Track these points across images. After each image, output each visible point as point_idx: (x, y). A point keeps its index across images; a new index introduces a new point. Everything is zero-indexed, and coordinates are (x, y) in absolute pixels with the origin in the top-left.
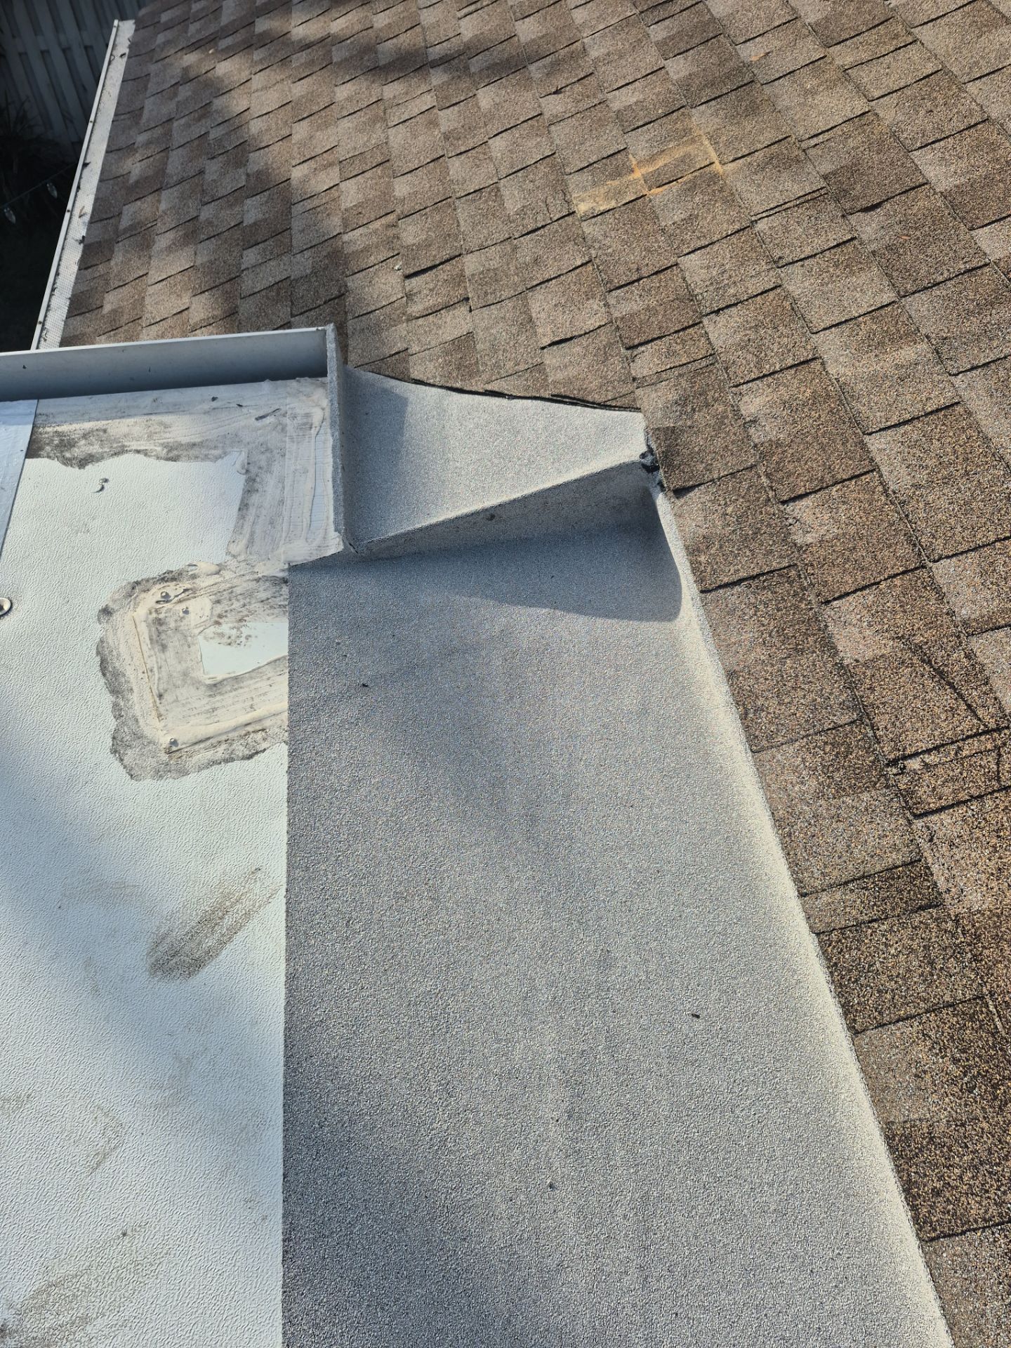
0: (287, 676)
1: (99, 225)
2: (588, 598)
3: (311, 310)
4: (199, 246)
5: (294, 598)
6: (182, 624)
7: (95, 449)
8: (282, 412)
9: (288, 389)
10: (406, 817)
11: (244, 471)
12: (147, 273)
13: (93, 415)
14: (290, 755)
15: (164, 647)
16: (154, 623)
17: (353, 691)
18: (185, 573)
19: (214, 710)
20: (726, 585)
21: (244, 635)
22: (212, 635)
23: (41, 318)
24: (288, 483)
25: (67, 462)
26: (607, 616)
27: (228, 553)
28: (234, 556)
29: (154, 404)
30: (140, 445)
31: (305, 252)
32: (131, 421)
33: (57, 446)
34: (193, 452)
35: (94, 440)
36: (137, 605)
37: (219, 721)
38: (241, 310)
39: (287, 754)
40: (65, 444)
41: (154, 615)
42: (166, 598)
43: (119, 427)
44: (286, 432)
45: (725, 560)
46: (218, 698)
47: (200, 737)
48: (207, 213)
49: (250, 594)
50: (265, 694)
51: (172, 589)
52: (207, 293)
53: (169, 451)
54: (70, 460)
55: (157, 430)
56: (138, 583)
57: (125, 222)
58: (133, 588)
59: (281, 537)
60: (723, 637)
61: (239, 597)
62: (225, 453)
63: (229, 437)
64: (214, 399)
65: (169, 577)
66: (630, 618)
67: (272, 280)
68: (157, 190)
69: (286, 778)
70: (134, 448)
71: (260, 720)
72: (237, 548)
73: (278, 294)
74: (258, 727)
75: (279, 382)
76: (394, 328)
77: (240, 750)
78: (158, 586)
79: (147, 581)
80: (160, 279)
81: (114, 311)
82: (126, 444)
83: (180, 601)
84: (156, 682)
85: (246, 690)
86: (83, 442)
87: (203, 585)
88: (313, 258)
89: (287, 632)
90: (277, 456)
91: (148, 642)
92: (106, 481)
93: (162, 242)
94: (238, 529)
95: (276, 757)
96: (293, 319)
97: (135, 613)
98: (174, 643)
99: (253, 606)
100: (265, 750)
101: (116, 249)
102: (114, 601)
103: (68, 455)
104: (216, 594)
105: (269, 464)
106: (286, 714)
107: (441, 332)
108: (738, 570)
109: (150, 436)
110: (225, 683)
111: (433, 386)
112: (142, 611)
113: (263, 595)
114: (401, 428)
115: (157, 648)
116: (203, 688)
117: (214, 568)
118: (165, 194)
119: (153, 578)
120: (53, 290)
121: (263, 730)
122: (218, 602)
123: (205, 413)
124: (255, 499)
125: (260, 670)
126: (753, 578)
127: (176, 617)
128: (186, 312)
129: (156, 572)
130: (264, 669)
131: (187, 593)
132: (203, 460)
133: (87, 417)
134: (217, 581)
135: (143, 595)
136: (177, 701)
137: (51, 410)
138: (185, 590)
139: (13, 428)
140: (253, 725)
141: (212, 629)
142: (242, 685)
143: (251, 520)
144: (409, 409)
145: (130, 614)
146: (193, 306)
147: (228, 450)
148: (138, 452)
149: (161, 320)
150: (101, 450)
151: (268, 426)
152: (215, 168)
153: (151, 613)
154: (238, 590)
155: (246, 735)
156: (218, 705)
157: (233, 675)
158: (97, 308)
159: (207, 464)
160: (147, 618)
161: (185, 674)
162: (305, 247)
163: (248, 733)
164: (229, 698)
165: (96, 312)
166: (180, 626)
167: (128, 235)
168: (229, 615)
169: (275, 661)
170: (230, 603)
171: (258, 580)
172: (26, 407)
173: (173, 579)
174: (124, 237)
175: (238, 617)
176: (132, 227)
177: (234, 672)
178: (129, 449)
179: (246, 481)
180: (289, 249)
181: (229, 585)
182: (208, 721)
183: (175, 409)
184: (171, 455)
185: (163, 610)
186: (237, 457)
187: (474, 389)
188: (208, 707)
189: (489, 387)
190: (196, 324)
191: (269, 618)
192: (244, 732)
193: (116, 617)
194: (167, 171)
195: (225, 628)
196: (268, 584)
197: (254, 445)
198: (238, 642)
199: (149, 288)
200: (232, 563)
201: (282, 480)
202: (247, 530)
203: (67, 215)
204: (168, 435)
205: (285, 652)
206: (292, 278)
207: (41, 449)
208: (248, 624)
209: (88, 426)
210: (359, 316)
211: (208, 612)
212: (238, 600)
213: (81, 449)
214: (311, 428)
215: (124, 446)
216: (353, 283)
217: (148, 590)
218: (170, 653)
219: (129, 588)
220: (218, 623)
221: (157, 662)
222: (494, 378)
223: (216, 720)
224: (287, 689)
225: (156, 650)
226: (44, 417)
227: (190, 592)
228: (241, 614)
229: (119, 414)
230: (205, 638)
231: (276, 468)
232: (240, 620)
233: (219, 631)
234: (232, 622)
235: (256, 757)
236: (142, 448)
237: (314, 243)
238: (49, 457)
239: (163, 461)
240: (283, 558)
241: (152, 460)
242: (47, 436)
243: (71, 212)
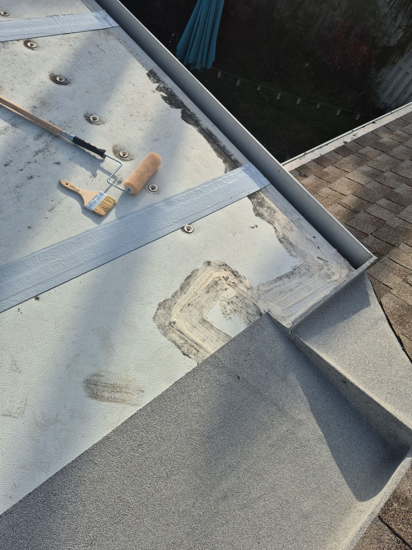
0: (224, 344)
1: (355, 143)
2: (341, 450)
3: (379, 239)
4: (373, 181)
5: (256, 323)
6: (221, 291)
7: (266, 214)
8: (328, 264)
9: (338, 259)
11: (294, 268)
12: (349, 172)
13: (278, 204)
14: (194, 369)
15: (208, 292)
16: (215, 282)
17: (233, 375)
18: (240, 278)
19: (195, 327)
20: (391, 528)
21: (230, 316)
22: (223, 305)
23: (307, 152)
24: (301, 287)
25: (255, 209)
26: (338, 465)
27: (258, 286)
28: (258, 289)
29: (297, 220)
30: (278, 227)
31: (401, 220)
32: (285, 217)
33: (258, 202)
34: (289, 246)
35: (269, 211)
36: (218, 271)
37: (192, 332)
38: (360, 214)
39: (194, 367)
40: (261, 204)
41: (218, 280)
42: (226, 279)
43: (280, 216)
44: (320, 271)
45: (403, 519)
46: (200, 325)
47: (182, 330)
48: (388, 174)
49: (247, 306)
50: (212, 341)
51: (232, 278)
52: (357, 197)
53: (283, 238)
54: (256, 209)
55: (287, 228)
56: (226, 265)
57: (362, 151)
58: (223, 265)
59: (277, 300)
60: (364, 544)
61: (244, 303)
62: (296, 257)
63: (303, 253)
64: (314, 237)
65: (235, 274)
66: (345, 477)
67: (380, 216)
68: (383, 152)
69: (184, 375)
70: (275, 226)
71: (201, 347)
72: (262, 288)
73: (376, 222)
74: (198, 349)
75: (339, 254)
76: (396, 276)
77: (185, 349)
78: (230, 273)
79: (229, 268)
80: (350, 178)
81: (327, 173)
82: (275, 222)
83: (229, 284)
84: (193, 299)
85: (210, 333)
86: (266, 209)
87: (240, 287)
88: (401, 224)
89: (241, 331)
90: (309, 275)
91: (207, 285)
92: (257, 227)
93: (365, 168)
94: (270, 283)
95: (190, 364)
96: (370, 235)
97: (214, 273)
98: (212, 294)
99: (244, 311)
100: (190, 358)
101: (350, 156)
102: (214, 263)
103: (257, 208)
104: (239, 294)
105: (303, 275)
106: (209, 355)
107: (409, 297)
108: (403, 530)
109: (284, 227)
110: (208, 323)
111: (384, 311)
112: (216, 274)
113: (250, 311)
114: (356, 312)
115: (206, 290)
116: (201, 317)
117: (249, 286)
118: (384, 155)
119: (231, 269)
120: (320, 148)
121: (198, 351)
122: (237, 297)
123: (306, 238)
124: (286, 280)
125: (220, 332)
126: (404, 542)
127: (221, 287)
128: (344, 196)
129: (234, 268)
130: (221, 333)
131: (233, 284)
132: (288, 251)
133: (276, 203)
134: (245, 291)
135: (223, 270)
136: (191, 312)
137: (270, 190)
138: (234, 283)
139: (255, 184)
140: (197, 346)
141: (225, 303)
142: (211, 330)
143: (276, 285)
144: (366, 309)
145: (213, 271)
146: (348, 197)
147: (298, 257)
148: (275, 228)
149: (335, 190)
150: (267, 216)
151: (318, 263)
152: (408, 164)
153: (218, 278)
154: (246, 301)
155: (192, 346)
156: (198, 327)
157: (212, 324)
158: (324, 167)
159: (288, 254)
160: (215, 278)
161: (202, 307)
162: (402, 218)
163: (193, 346)
164: (202, 329)
165: (322, 167)
166: (219, 291)
167: (358, 156)
168: (234, 305)
169: (227, 335)
170: (239, 301)
171: (255, 305)
172: (266, 182)
173: (235, 276)
174: (357, 155)
175: (236, 309)
176: (362, 154)
177: (214, 323)
178: (274, 224)
179: (291, 272)
180: (397, 213)
181: (246, 296)
182: (189, 329)
183: (301, 228)
184: (282, 240)
185: (222, 281)
186: (297, 262)
187: (396, 330)
188: (195, 324)
189: (401, 337)
190: (342, 203)
191: (243, 320)
192: (192, 345)
193: (209, 268)
194: (393, 149)
195: (229, 307)
196: (256, 309)
197: (307, 264)
198: (226, 316)
199: (344, 177)
200: (255, 291)
201: (300, 284)
202: (272, 286)
203: (351, 131)
204: (288, 233)
205: (233, 336)
206: (386, 223)
207: (254, 198)
208: (235, 314)
209: (273, 206)
210: (391, 259)
211: (230, 297)
212: (242, 304)
213: (262, 210)
214: (329, 278)
215: (274, 222)
216: (403, 246)
217: (226, 271)
218: (207, 296)
219: (223, 263)
220: (229, 303)
221: (201, 294)
222: (407, 335)
223: (192, 331)
224: (219, 348)
225: (205, 291)
226: (266, 190)
227: (234, 285)
228: (238, 309)
229: (284, 212)
230: (220, 303)
231: (303, 278)
232: (235, 311)
233: (226, 306)
234: (232, 308)
235: (186, 357)
236: (277, 228)
237: (407, 220)
238: (252, 203)
239: (277, 239)
240: (270, 307)
241: (275, 235)
242: (260, 196)
243: (353, 131)
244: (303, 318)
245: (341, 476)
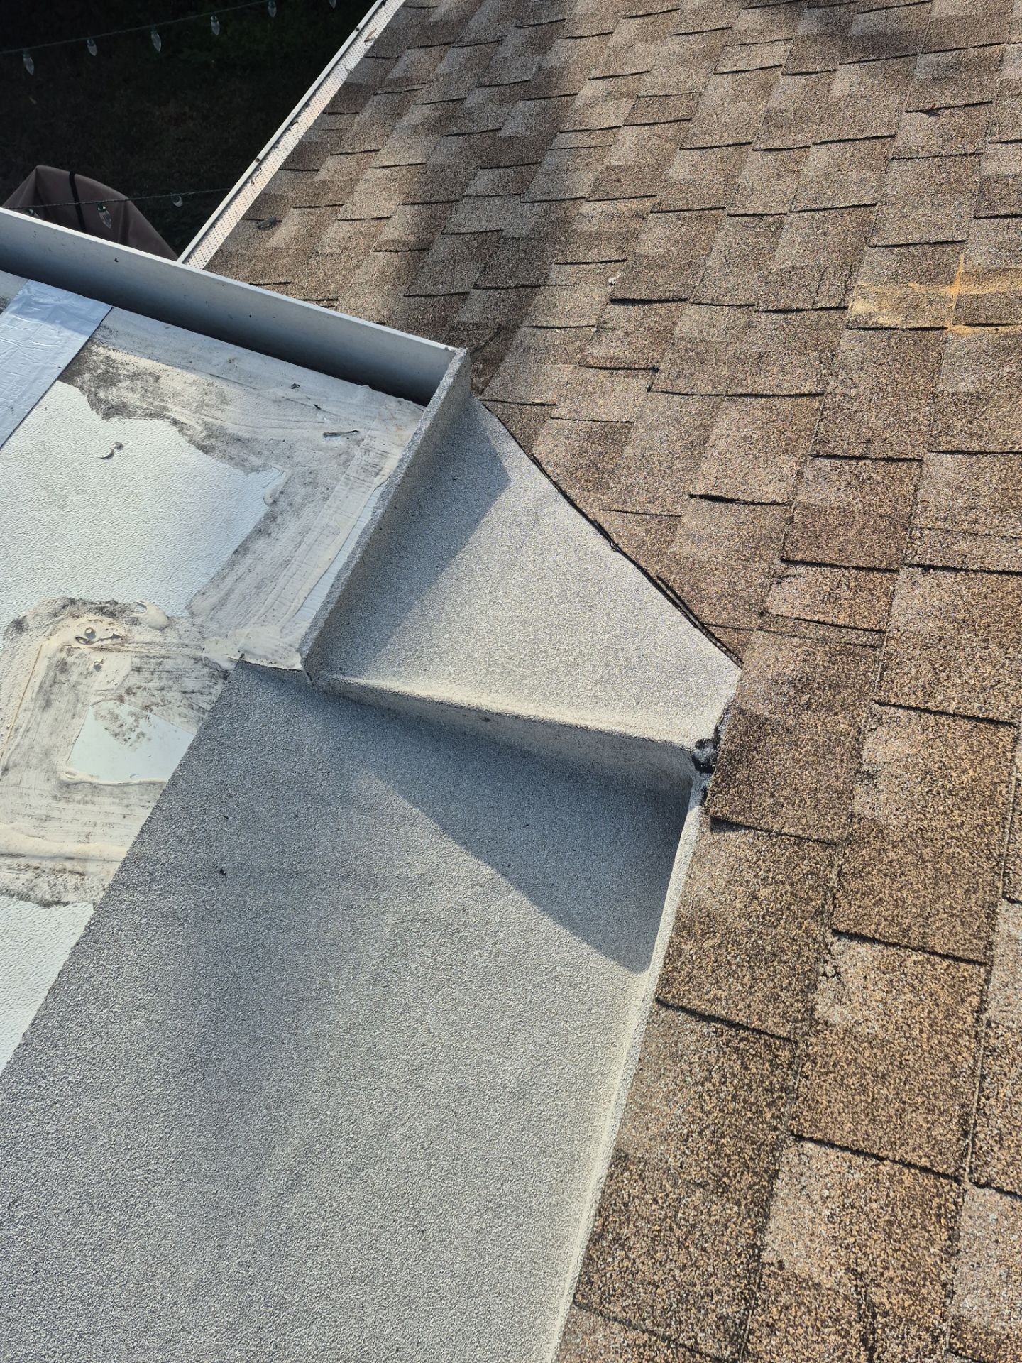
0: (148, 812)
1: (372, 62)
2: (553, 879)
3: (496, 288)
4: (445, 140)
5: (221, 705)
6: (85, 681)
7: (133, 399)
8: (359, 437)
9: (383, 409)
10: (158, 1090)
11: (271, 501)
12: (379, 150)
13: (157, 352)
14: (88, 927)
15: (48, 704)
16: (57, 666)
17: (205, 874)
18: (128, 612)
19: (48, 818)
20: (692, 1012)
21: (138, 730)
22: (104, 713)
23: (261, 156)
24: (309, 539)
25: (96, 403)
26: (560, 919)
27: (189, 607)
28: (192, 614)
29: (228, 366)
30: (182, 414)
31: (536, 205)
32: (191, 377)
33: (98, 377)
34: (233, 450)
35: (139, 386)
36: (55, 630)
37: (42, 837)
38: (434, 248)
39: (86, 923)
40: (109, 379)
41: (63, 655)
42: (89, 638)
43: (177, 381)
44: (346, 468)
45: (713, 971)
46: (62, 804)
47: (12, 850)
48: (475, 99)
49: (176, 675)
50: (111, 825)
51: (104, 628)
52: (417, 206)
53: (208, 437)
54: (100, 401)
55: (211, 402)
56: (73, 602)
57: (396, 73)
58: (64, 607)
59: (257, 611)
60: (644, 1089)
61: (165, 675)
62: (265, 467)
63: (282, 445)
64: (295, 386)
65: (110, 610)
66: (586, 938)
67: (485, 225)
68: (447, 44)
69: (65, 957)
70: (173, 415)
71: (86, 860)
72: (202, 605)
73: (479, 248)
74: (79, 869)
75: (379, 394)
76: (560, 365)
77: (44, 891)
78: (92, 616)
79: (84, 604)
80: (386, 164)
81: (324, 182)
82: (170, 406)
83: (101, 649)
84: (13, 747)
85: (96, 808)
86: (126, 383)
87: (138, 638)
88: (540, 217)
89: (185, 750)
90: (319, 496)
91: (36, 688)
92: (120, 447)
93: (416, 115)
94: (217, 580)
95: (78, 915)
96: (473, 291)
97: (47, 642)
98: (62, 703)
99: (172, 694)
100: (68, 903)
101: (370, 103)
102: (35, 615)
103: (102, 394)
104: (142, 658)
105: (303, 505)
106: (117, 866)
107: (601, 402)
108: (720, 999)
109: (201, 406)
110: (80, 787)
111: (548, 477)
112: (55, 642)
113: (190, 684)
114: (477, 521)
115: (41, 702)
116: (54, 783)
117: (162, 621)
118: (453, 52)
119: (92, 603)
120: (292, 124)
121: (82, 874)
122: (139, 670)
123: (274, 401)
124: (261, 545)
125: (126, 789)
126: (732, 1025)
127: (82, 669)
128: (385, 221)
129: (99, 597)
130: (130, 789)
131: (115, 641)
132: (236, 465)
133: (149, 352)
134: (155, 639)
135: (69, 621)
136: (17, 785)
137: (118, 327)
138: (115, 637)
139: (67, 333)
140: (75, 863)
141: (110, 705)
142: (96, 799)
143: (239, 574)
144: (503, 497)
145: (41, 640)
146: (395, 218)
147: (271, 463)
148: (175, 422)
149: (358, 220)
150: (138, 403)
151: (331, 449)
152: (515, 42)
153: (61, 650)
154: (169, 664)
155: (60, 872)
156: (55, 814)
157: (94, 781)
158: (313, 170)
159: (239, 472)
160: (54, 655)
161: (47, 753)
162: (539, 198)
163: (63, 871)
164: (70, 810)
165: (309, 174)
166: (80, 684)
167: (390, 90)
168: (138, 694)
169: (150, 784)
170: (149, 677)
171: (197, 660)
172: (98, 309)
173: (112, 614)
174: (385, 90)
175: (147, 702)
176: (399, 82)
177: (98, 777)
178: (168, 414)
179: (266, 515)
180: (516, 192)
181: (163, 652)
182: (33, 832)
183: (247, 381)
184: (207, 443)
185: (77, 653)
186: (274, 478)
187: (587, 510)
188: (43, 812)
189: (601, 518)
190: (385, 243)
191: (178, 720)
192: (61, 867)
193: (25, 637)
194: (471, 23)
195: (124, 711)
196: (205, 671)
197: (301, 469)
198: (127, 737)
199: (370, 171)
200: (184, 624)
201: (303, 533)
202: (228, 582)
203: (354, 34)
204: (218, 414)
205: (166, 779)
206: (504, 234)
207: (80, 373)
208: (152, 717)
209: (144, 363)
210: (537, 327)
211: (119, 679)
212: (160, 678)
213: (121, 393)
214: (378, 474)
215: (165, 408)
216: (558, 274)
217: (78, 617)
218: (49, 716)
219: (61, 603)
220: (121, 699)
221: (29, 722)
222: (615, 507)
223: (42, 834)
224: (137, 831)
225: (38, 705)
226: (106, 333)
227: (119, 641)
228: (153, 699)
229: (184, 363)
230: (96, 714)
231: (307, 513)
232: (147, 708)
233: (116, 711)
234: (136, 706)
235: (52, 909)
236: (182, 419)
237: (551, 197)
238: (81, 388)
239: (193, 448)
240: (242, 641)
241: (183, 441)
242: (95, 358)
243: (360, 32)
244: (321, 624)
245: (575, 940)
